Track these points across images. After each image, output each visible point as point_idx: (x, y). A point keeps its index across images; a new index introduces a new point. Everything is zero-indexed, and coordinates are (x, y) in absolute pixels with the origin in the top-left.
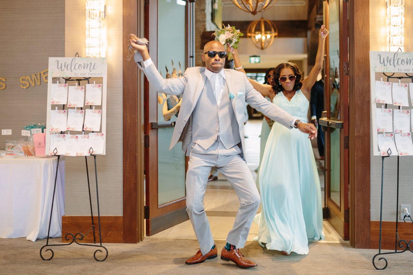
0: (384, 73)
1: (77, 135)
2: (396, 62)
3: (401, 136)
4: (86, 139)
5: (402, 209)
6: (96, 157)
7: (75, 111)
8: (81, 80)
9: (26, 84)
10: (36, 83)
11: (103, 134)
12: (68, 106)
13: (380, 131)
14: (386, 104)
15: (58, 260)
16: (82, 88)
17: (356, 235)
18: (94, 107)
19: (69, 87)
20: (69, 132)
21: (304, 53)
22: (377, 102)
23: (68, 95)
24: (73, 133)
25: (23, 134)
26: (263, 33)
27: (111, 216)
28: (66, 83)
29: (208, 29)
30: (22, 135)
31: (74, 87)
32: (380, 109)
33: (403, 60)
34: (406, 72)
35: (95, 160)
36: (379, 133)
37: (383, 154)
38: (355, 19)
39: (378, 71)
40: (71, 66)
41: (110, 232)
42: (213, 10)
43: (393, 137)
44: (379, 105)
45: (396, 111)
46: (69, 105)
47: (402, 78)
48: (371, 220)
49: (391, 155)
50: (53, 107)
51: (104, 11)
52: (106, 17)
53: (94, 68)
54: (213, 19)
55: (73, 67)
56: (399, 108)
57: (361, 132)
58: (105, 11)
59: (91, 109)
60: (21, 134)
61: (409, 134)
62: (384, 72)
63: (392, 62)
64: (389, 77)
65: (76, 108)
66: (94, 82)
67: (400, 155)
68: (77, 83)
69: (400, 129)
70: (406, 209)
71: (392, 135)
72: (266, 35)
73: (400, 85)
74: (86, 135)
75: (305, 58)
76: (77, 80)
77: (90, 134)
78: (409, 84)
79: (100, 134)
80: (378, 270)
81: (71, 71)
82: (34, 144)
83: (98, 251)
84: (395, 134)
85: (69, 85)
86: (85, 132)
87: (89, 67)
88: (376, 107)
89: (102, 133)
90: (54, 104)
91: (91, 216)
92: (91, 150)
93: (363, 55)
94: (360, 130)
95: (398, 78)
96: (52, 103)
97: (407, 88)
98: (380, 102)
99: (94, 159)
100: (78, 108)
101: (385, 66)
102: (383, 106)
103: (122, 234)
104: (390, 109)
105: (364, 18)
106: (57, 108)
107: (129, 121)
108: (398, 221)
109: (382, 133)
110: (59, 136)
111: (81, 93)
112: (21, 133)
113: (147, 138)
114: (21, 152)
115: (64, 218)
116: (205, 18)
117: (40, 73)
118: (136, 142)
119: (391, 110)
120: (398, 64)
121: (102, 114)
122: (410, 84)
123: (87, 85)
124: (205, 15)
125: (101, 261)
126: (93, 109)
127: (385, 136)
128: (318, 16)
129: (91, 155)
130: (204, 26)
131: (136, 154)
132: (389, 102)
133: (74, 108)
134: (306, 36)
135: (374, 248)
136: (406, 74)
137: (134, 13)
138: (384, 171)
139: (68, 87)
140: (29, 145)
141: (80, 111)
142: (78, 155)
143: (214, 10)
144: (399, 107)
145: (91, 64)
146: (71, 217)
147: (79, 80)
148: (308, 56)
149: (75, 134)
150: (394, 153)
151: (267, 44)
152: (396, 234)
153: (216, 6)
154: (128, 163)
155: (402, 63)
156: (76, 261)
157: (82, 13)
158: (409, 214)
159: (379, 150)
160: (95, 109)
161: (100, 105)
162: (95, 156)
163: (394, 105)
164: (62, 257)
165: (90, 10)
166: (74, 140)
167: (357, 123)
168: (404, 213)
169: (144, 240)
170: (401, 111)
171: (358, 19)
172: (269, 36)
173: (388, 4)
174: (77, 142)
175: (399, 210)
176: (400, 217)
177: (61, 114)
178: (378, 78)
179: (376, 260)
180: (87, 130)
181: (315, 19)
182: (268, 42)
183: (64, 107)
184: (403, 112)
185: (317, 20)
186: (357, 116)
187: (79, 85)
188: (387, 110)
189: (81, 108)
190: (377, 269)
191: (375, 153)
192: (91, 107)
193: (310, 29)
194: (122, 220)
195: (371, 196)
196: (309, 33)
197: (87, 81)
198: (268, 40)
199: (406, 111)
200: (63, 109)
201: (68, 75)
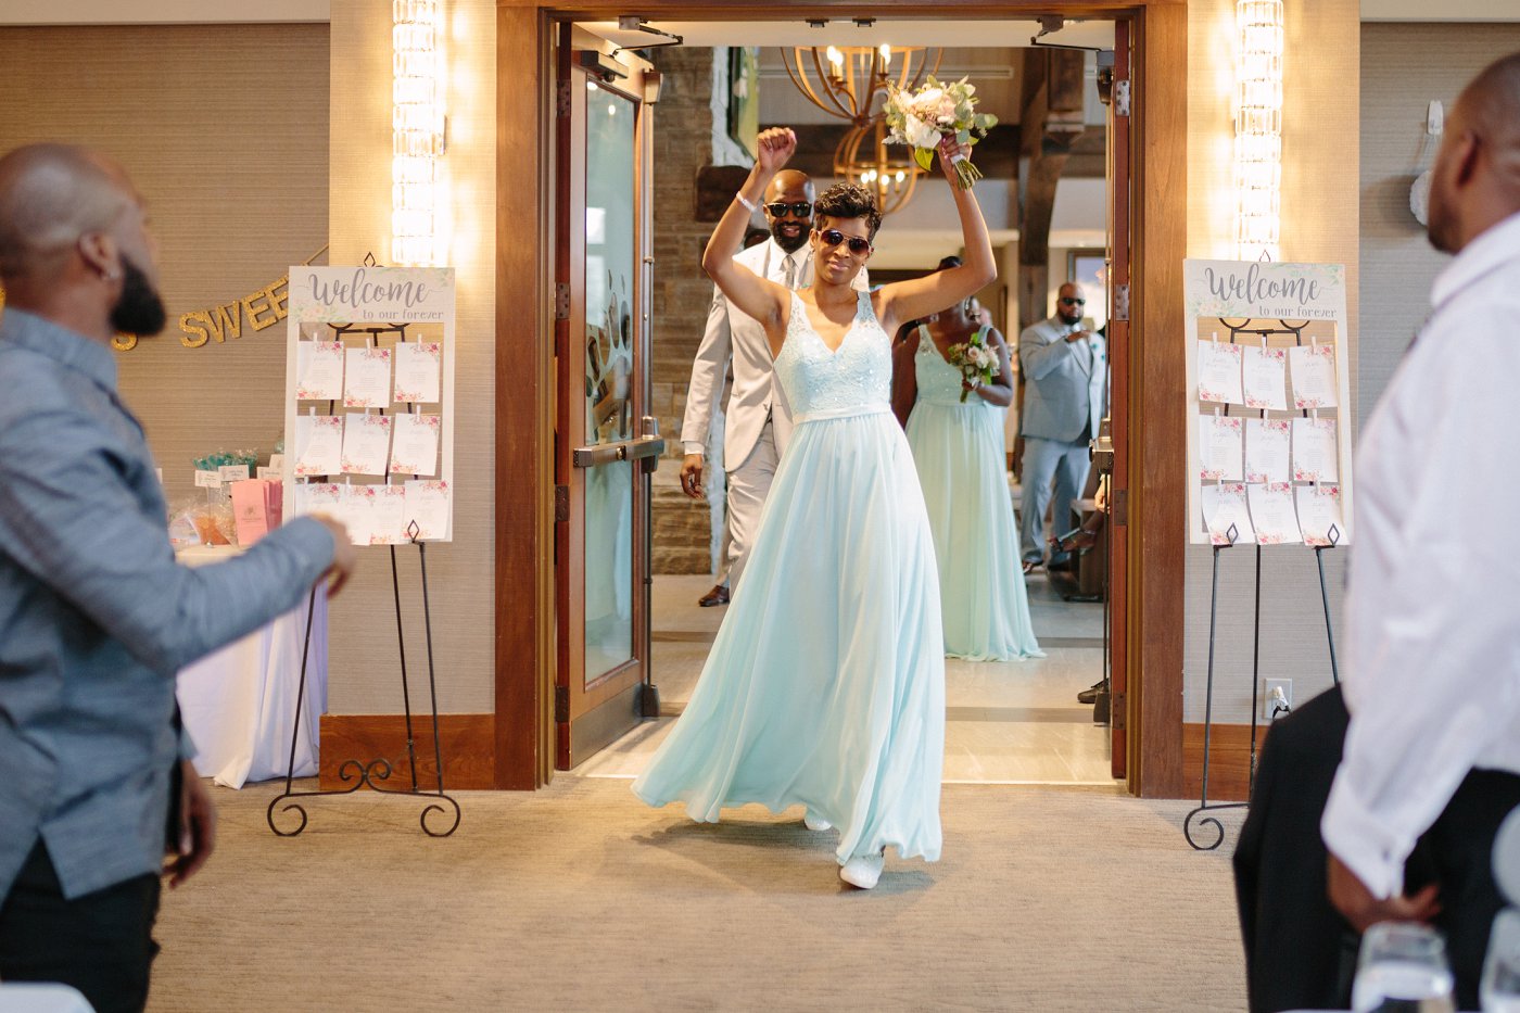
0: (1221, 320)
1: (370, 486)
2: (1254, 290)
3: (1265, 492)
4: (397, 498)
5: (1268, 690)
6: (426, 548)
7: (366, 419)
8: (381, 330)
9: (198, 336)
10: (227, 332)
11: (444, 484)
12: (345, 405)
13: (1208, 477)
14: (1227, 405)
15: (318, 834)
16: (386, 354)
17: (1145, 760)
18: (418, 407)
19: (348, 350)
20: (348, 478)
21: (1010, 226)
22: (1202, 398)
23: (344, 374)
24: (360, 480)
25: (200, 482)
26: (884, 167)
27: (461, 713)
28: (337, 339)
29: (719, 161)
30: (197, 484)
31: (363, 350)
32: (1210, 418)
33: (1273, 285)
34: (1281, 317)
35: (422, 555)
36: (1205, 482)
37: (1216, 540)
38: (1148, 166)
39: (1204, 314)
40: (353, 291)
41: (459, 759)
42: (733, 102)
43: (1242, 493)
44: (1207, 408)
45: (1253, 423)
46: (349, 403)
47: (1271, 332)
48: (1185, 721)
49: (1236, 542)
50: (304, 407)
51: (442, 133)
52: (449, 149)
53: (418, 296)
54: (732, 129)
55: (358, 295)
56: (1262, 416)
57: (1160, 480)
58: (445, 134)
59: (410, 411)
60: (194, 481)
61: (1286, 486)
62: (1222, 316)
63: (1243, 291)
64: (1235, 330)
65: (367, 411)
66: (420, 336)
67: (1261, 543)
68: (369, 339)
69: (1263, 473)
70: (1280, 689)
71: (1240, 487)
72: (892, 172)
73: (1264, 351)
74: (399, 487)
75: (1012, 242)
76: (369, 330)
77: (410, 484)
78: (1288, 351)
79: (438, 483)
80: (1200, 852)
81: (354, 306)
82: (232, 510)
83: (433, 810)
84: (1249, 486)
85: (347, 346)
86: (391, 477)
87: (404, 294)
88: (1198, 411)
89: (443, 479)
90: (307, 397)
91: (405, 714)
92: (413, 529)
93: (1168, 265)
94: (1156, 475)
95: (1258, 332)
96: (301, 395)
97: (1283, 360)
98: (1212, 399)
99: (419, 554)
100: (372, 410)
101: (1224, 299)
102: (1217, 410)
103: (492, 764)
104: (1235, 418)
105: (1174, 163)
106: (313, 410)
107: (514, 448)
108: (1257, 723)
109: (1214, 482)
110: (321, 488)
111: (380, 367)
112: (194, 477)
113: (562, 495)
114: (193, 535)
115: (326, 722)
116: (710, 125)
117: (240, 304)
118: (533, 504)
119: (1240, 419)
120: (1260, 296)
121: (441, 426)
122: (1291, 348)
123: (399, 345)
124: (709, 115)
125: (442, 836)
126: (415, 412)
127: (1221, 490)
128: (1053, 117)
129: (413, 542)
130: (708, 149)
131: (533, 539)
132: (1234, 399)
133: (361, 410)
134: (1016, 175)
135: (1192, 797)
136: (1282, 321)
137: (528, 139)
138: (1218, 585)
139: (345, 351)
140: (215, 514)
141: (381, 418)
142: (374, 543)
143: (737, 99)
144: (1262, 410)
145: (410, 285)
146: (348, 718)
147: (375, 331)
148: (1021, 234)
149: (365, 484)
150: (1246, 537)
151: (894, 202)
152: (1252, 758)
153: (743, 88)
154: (510, 565)
155: (1270, 292)
156: (370, 836)
157: (384, 137)
158: (1286, 703)
159: (1205, 529)
160: (422, 412)
161: (437, 401)
162: (422, 545)
163: (1248, 406)
164: (329, 827)
165: (405, 132)
166: (362, 499)
167: (1149, 454)
168: (1275, 701)
169: (553, 782)
170: (1266, 424)
171: (1156, 166)
172: (900, 176)
173: (1238, 125)
174: (372, 505)
175: (1258, 692)
176: (1263, 712)
177: (324, 426)
178: (1204, 334)
179: (1193, 828)
180: (401, 471)
181: (1044, 125)
182: (897, 192)
183: (331, 407)
184: (1271, 424)
185: (1051, 128)
186: (1150, 435)
187: (376, 344)
188: (1229, 419)
189: (381, 409)
190: (1197, 848)
191: (1195, 536)
192: (410, 408)
193: (1029, 152)
194: (492, 723)
195: (1185, 655)
196: (1025, 166)
197: (400, 333)
198: (897, 187)
199: (1278, 422)
200: (331, 414)
201: (343, 315)
